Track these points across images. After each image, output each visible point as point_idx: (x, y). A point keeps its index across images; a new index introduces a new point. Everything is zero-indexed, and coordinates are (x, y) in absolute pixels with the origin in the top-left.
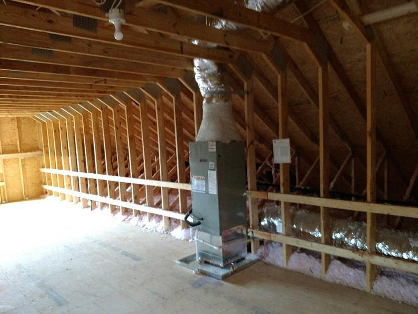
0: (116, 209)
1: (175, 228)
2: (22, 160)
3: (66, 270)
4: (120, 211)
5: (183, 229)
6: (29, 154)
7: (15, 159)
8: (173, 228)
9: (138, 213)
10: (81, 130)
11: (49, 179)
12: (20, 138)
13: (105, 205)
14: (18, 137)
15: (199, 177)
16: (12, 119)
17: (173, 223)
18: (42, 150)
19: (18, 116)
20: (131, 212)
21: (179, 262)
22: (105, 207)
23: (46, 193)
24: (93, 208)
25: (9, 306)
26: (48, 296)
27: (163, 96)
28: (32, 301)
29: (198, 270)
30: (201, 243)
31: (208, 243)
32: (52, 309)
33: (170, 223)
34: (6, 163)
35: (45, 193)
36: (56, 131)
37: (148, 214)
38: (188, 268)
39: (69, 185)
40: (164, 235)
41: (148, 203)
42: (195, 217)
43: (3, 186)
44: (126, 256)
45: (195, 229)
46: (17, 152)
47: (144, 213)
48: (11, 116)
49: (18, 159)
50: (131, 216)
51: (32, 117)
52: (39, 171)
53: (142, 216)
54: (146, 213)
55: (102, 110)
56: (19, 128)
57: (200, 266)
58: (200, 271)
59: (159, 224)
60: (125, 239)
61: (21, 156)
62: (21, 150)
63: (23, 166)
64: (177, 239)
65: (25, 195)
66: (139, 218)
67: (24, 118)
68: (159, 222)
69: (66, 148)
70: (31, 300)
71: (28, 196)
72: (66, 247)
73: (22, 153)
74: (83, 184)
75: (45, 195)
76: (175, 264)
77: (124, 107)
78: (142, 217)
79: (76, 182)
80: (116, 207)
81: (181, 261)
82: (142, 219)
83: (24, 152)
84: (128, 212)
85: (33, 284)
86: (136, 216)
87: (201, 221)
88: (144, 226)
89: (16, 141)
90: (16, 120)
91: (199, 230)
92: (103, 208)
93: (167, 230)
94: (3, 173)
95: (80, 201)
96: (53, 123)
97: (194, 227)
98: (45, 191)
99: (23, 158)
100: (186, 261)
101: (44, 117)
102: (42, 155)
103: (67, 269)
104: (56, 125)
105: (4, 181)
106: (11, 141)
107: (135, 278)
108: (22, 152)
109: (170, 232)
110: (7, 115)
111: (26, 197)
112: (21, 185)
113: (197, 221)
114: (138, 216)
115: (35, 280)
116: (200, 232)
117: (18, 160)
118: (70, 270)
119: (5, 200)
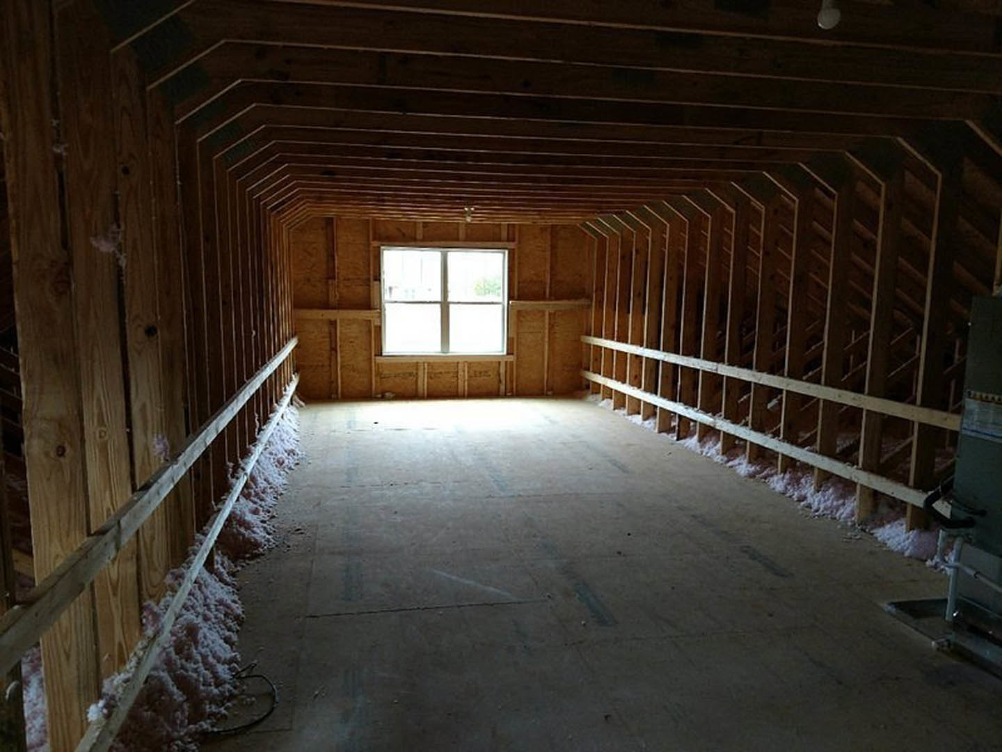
0: (735, 446)
1: (889, 522)
2: (550, 314)
3: (616, 555)
4: (744, 452)
5: (912, 529)
6: (565, 304)
7: (539, 311)
8: (882, 519)
9: (791, 465)
10: (680, 255)
11: (597, 360)
12: (552, 268)
13: (712, 432)
14: (548, 267)
15: (984, 395)
16: (541, 229)
17: (884, 510)
18: (589, 297)
19: (554, 222)
20: (774, 461)
21: (892, 609)
22: (711, 437)
23: (588, 387)
24: (682, 434)
25: (507, 594)
26: (578, 595)
27: (907, 173)
28: (549, 596)
29: (946, 643)
30: (969, 576)
31: (992, 581)
32: (584, 625)
33: (876, 506)
34: (522, 319)
35: (584, 386)
36: (626, 258)
37: (816, 472)
38: (916, 629)
39: (636, 377)
40: (853, 534)
41: (821, 445)
42: (957, 503)
43: (512, 363)
44: (753, 557)
45: (955, 537)
46: (544, 298)
47: (808, 468)
48: (542, 223)
49: (543, 312)
50: (771, 470)
51: (582, 225)
52: (578, 341)
53: (800, 474)
54: (812, 467)
55: (736, 209)
56: (553, 247)
57: (954, 633)
58: (952, 647)
59: (844, 504)
60: (753, 520)
61: (548, 306)
62: (551, 294)
63: (551, 326)
64: (890, 552)
65: (547, 386)
66: (791, 479)
67: (564, 227)
68: (843, 496)
69: (641, 295)
70: (548, 594)
71: (552, 389)
72: (620, 505)
73: (552, 300)
74: (667, 377)
75: (584, 392)
76: (882, 610)
77: (794, 201)
78: (801, 478)
79: (651, 371)
80: (737, 442)
81: (898, 605)
82: (798, 481)
83: (557, 299)
84: (763, 457)
85: (551, 565)
86: (784, 471)
87: (976, 518)
88: (802, 498)
89: (545, 276)
90: (549, 230)
91: (968, 541)
92: (705, 439)
93: (863, 523)
94: (515, 337)
95: (655, 414)
96: (622, 238)
97: (954, 532)
98: (584, 383)
99: (552, 311)
100: (914, 610)
101: (605, 224)
102: (589, 307)
103: (619, 553)
104: (626, 244)
105: (515, 353)
106: (535, 274)
107: (771, 615)
108: (553, 298)
109: (872, 529)
110: (535, 221)
111: (548, 390)
112: (543, 367)
113: (963, 515)
114: (790, 472)
115: (556, 558)
116: (968, 546)
117: (544, 315)
118: (624, 555)
119: (512, 391)
